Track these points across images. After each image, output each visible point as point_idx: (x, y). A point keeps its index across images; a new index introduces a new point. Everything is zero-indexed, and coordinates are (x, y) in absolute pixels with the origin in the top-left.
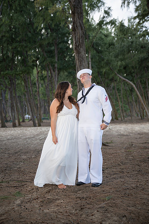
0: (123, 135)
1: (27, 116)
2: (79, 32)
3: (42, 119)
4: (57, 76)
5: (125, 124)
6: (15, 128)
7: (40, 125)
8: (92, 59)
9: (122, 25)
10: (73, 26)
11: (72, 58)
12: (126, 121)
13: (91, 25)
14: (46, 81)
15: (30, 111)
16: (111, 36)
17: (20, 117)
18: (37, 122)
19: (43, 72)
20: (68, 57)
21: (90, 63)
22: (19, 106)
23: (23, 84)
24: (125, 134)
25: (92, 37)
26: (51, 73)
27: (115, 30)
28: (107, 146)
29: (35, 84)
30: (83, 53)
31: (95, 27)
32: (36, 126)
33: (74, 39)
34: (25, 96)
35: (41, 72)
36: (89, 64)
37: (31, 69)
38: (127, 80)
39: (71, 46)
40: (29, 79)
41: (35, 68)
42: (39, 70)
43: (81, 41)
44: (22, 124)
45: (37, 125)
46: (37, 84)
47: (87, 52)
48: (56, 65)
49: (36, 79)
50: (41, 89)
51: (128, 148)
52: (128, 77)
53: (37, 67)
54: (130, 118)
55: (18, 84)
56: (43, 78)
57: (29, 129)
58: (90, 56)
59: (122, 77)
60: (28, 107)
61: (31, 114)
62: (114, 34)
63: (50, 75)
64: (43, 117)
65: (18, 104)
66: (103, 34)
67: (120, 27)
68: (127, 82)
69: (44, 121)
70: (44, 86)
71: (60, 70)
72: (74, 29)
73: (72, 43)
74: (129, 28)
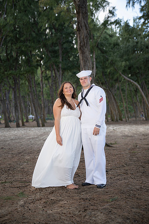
0: (127, 136)
1: (31, 116)
2: (84, 32)
3: (46, 119)
4: (61, 76)
5: (130, 124)
6: (19, 129)
7: (43, 126)
8: (96, 59)
9: (127, 25)
10: (78, 26)
11: (77, 58)
12: (131, 122)
13: (95, 25)
14: (50, 81)
15: (34, 111)
16: (116, 36)
17: (24, 117)
18: (40, 122)
19: (47, 72)
20: (72, 57)
21: (95, 63)
22: (23, 106)
23: (27, 84)
24: (130, 135)
25: (97, 37)
26: (55, 73)
27: (120, 30)
28: (111, 146)
29: (39, 84)
30: (87, 53)
31: (100, 27)
32: (40, 127)
33: (78, 39)
34: (29, 96)
35: (46, 72)
36: (93, 64)
37: (35, 69)
38: (132, 81)
39: (75, 46)
40: (33, 79)
41: (39, 68)
42: (43, 70)
43: (85, 42)
44: (26, 124)
45: (41, 125)
46: (41, 84)
47: (92, 52)
48: (60, 65)
49: (40, 79)
50: (45, 89)
51: (133, 149)
52: (132, 78)
53: (41, 67)
54: (134, 119)
55: (22, 84)
56: (47, 78)
57: (33, 129)
58: (94, 56)
59: (126, 78)
60: (32, 107)
61: (35, 114)
62: (119, 34)
63: (54, 75)
64: (46, 118)
65: (22, 104)
66: (108, 34)
67: (125, 27)
68: (131, 83)
69: (48, 121)
70: (48, 86)
71: (64, 70)
72: (78, 29)
73: (76, 43)
74: (134, 28)
